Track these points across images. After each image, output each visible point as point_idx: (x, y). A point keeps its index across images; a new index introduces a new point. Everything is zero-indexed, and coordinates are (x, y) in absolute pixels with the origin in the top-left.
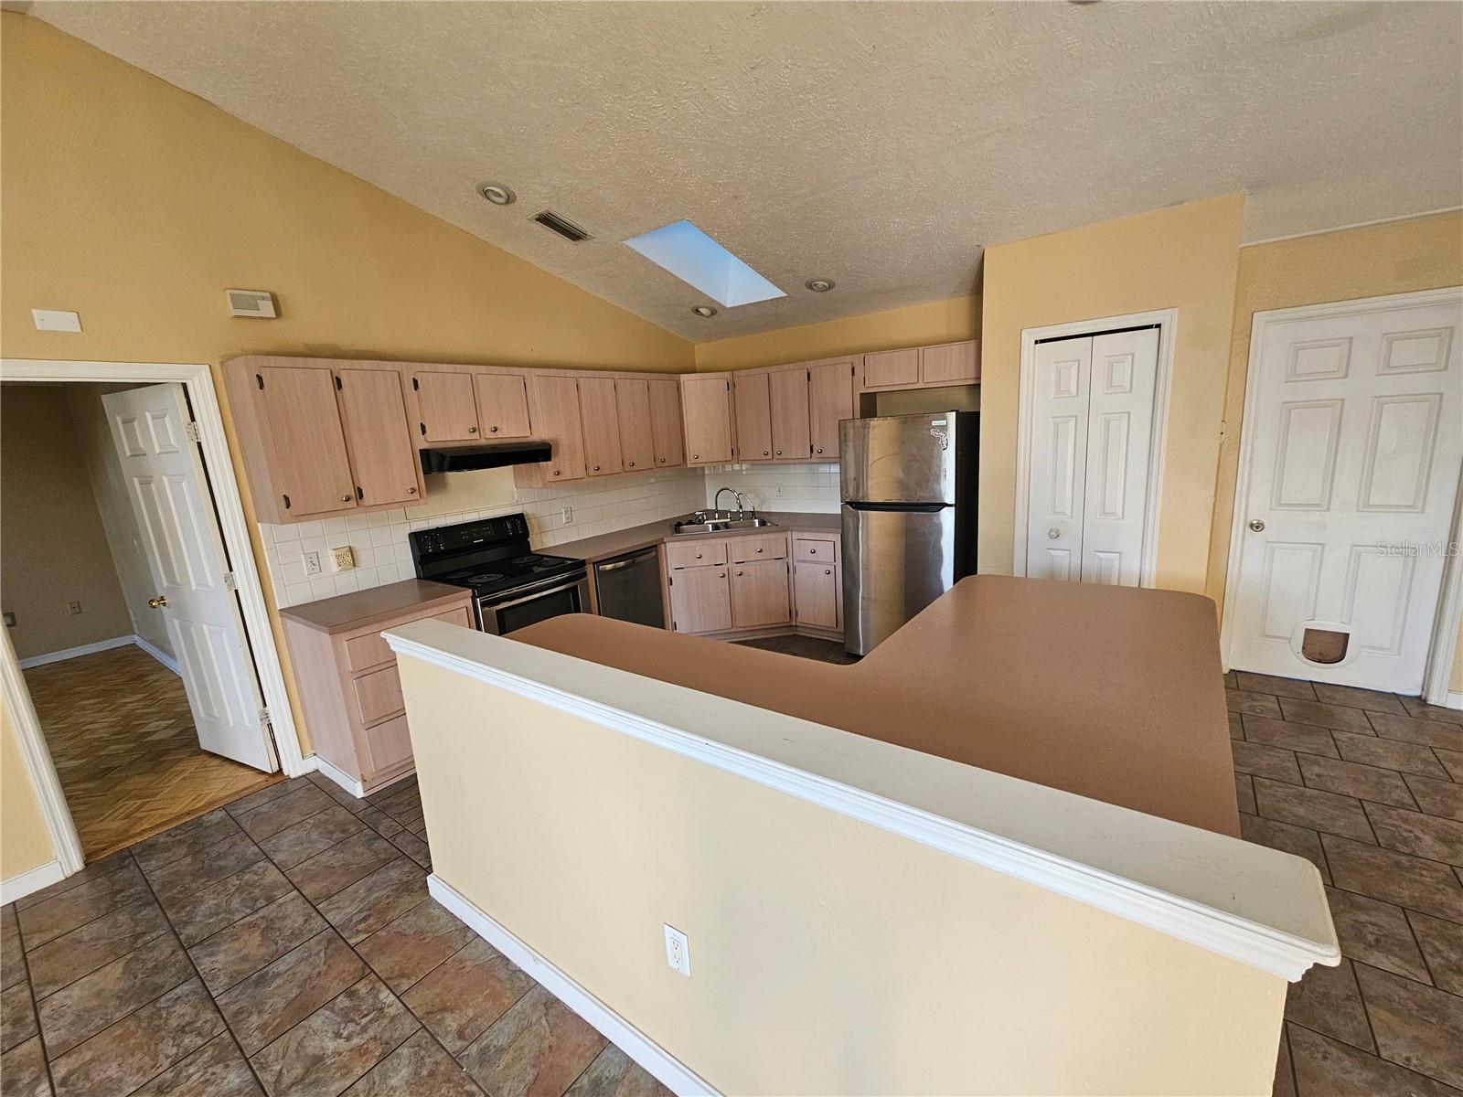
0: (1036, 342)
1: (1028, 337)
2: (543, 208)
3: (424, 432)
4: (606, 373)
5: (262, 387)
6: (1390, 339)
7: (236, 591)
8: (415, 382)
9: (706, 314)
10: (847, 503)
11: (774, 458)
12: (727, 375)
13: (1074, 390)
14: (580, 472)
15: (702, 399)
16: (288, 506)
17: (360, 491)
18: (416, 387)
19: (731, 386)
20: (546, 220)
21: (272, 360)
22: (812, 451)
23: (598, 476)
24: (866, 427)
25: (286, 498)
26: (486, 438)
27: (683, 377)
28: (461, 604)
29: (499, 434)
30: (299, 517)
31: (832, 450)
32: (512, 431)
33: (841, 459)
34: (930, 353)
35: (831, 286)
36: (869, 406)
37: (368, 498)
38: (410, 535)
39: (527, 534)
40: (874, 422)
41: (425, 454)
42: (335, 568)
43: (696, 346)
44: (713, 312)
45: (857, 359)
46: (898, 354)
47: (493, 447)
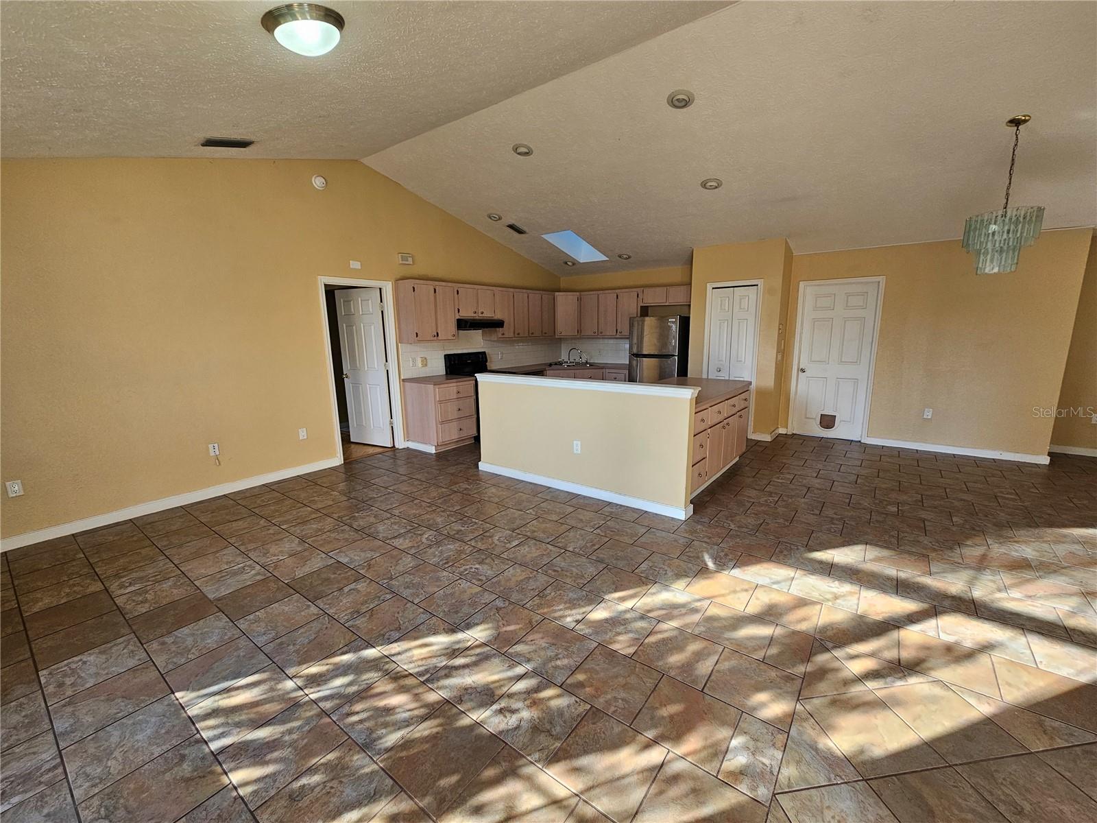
0: (713, 288)
1: (709, 286)
2: (511, 222)
3: (459, 312)
4: (524, 291)
5: (414, 291)
6: (848, 295)
7: (387, 371)
8: (458, 291)
9: (570, 265)
10: (633, 355)
11: (598, 335)
12: (578, 293)
13: (727, 309)
14: (512, 335)
15: (565, 304)
16: (417, 336)
17: (437, 333)
18: (458, 293)
19: (579, 299)
20: (511, 227)
21: (417, 281)
22: (617, 332)
23: (517, 338)
24: (643, 321)
25: (417, 334)
26: (478, 316)
27: (557, 293)
28: (471, 382)
29: (483, 315)
30: (420, 341)
31: (626, 332)
32: (488, 314)
33: (630, 337)
34: (672, 290)
35: (629, 257)
36: (645, 311)
37: (440, 337)
38: (445, 355)
39: (486, 361)
40: (647, 319)
41: (459, 321)
42: (420, 365)
43: (562, 279)
44: (574, 264)
45: (640, 290)
46: (658, 289)
47: (480, 320)
